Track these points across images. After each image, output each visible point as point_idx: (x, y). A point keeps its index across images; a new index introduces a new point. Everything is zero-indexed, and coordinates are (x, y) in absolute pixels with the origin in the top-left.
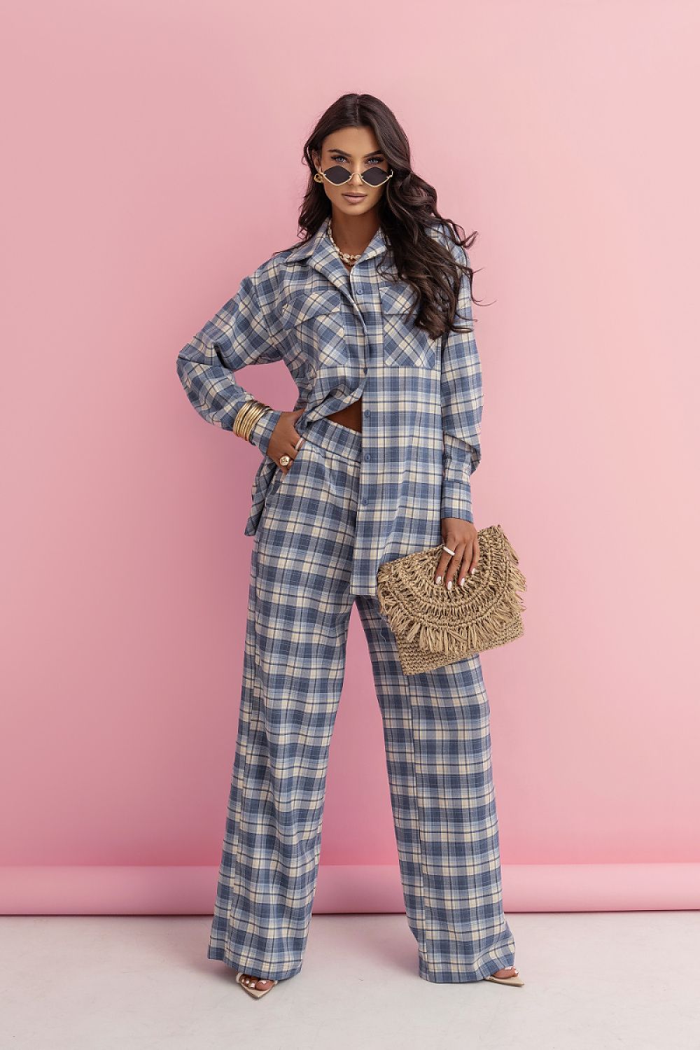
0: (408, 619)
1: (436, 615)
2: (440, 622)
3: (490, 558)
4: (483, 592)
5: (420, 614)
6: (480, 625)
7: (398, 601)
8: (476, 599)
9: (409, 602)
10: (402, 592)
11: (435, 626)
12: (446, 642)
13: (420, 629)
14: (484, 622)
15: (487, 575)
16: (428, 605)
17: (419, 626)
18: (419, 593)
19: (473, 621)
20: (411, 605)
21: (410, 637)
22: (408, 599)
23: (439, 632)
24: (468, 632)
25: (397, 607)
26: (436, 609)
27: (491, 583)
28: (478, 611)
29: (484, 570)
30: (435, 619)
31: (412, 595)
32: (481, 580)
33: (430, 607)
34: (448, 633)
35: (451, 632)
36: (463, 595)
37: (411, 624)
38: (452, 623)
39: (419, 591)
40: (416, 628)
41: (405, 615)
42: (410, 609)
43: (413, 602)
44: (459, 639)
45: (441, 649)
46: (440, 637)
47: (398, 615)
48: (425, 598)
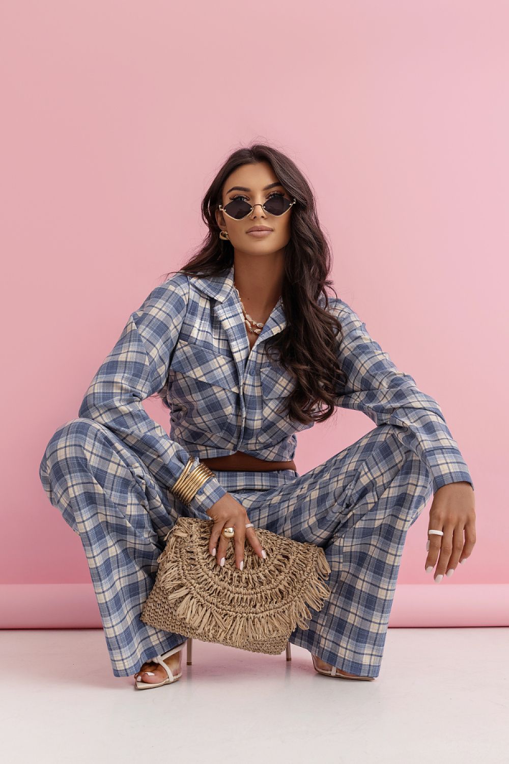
0: (179, 579)
1: (208, 590)
2: (210, 599)
3: (291, 561)
4: (269, 592)
5: (193, 581)
6: (250, 621)
7: (180, 559)
8: (259, 595)
9: (189, 565)
10: (188, 552)
11: (201, 599)
12: (205, 620)
13: (187, 594)
14: (256, 620)
15: (281, 577)
16: (206, 577)
17: (186, 592)
18: (202, 561)
19: (245, 615)
20: (189, 568)
21: (173, 597)
22: (189, 561)
23: (203, 607)
24: (233, 623)
25: (176, 564)
26: (210, 585)
27: (281, 587)
28: (255, 606)
29: (280, 571)
30: (205, 594)
31: (194, 559)
32: (273, 580)
33: (206, 580)
34: (211, 613)
35: (215, 613)
36: (248, 585)
37: (181, 586)
38: (221, 606)
39: (203, 559)
40: (182, 592)
41: (179, 574)
42: (187, 572)
43: (192, 566)
44: (220, 624)
45: (196, 624)
46: (201, 613)
47: (174, 572)
48: (205, 568)
